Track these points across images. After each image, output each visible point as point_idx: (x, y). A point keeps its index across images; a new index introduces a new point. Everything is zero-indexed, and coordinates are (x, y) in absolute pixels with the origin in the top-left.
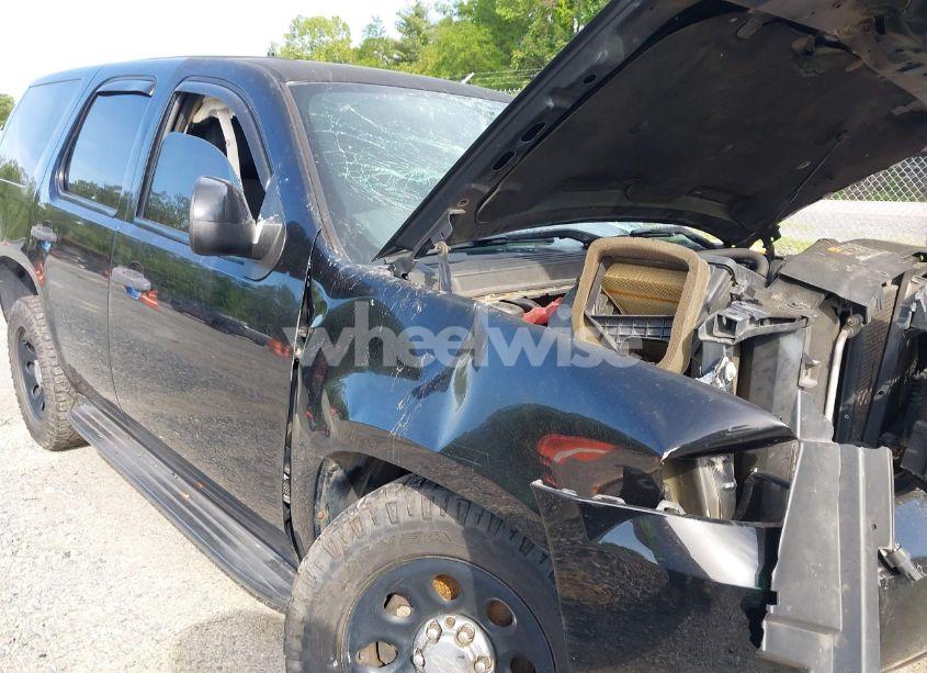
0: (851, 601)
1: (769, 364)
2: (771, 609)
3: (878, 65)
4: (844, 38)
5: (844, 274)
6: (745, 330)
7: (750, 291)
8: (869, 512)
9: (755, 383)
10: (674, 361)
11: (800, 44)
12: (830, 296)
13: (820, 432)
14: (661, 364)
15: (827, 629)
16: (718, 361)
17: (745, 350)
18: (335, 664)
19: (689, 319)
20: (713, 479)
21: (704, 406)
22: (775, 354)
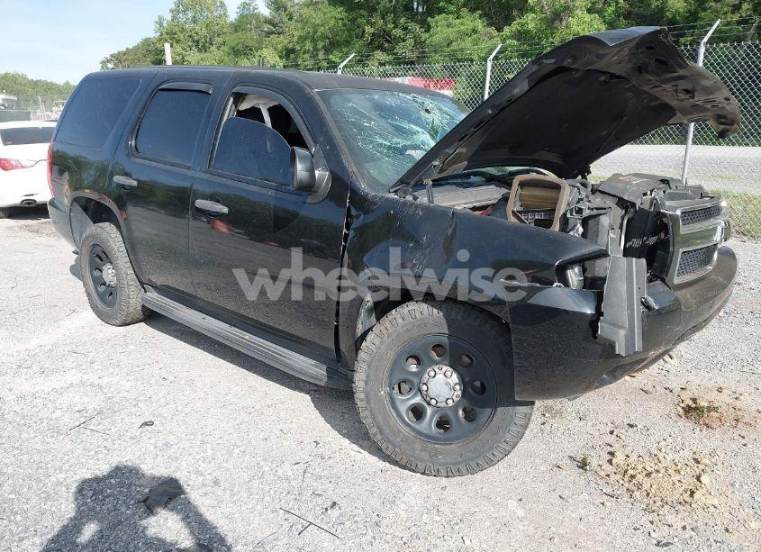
0: (631, 317)
1: (595, 228)
2: (602, 318)
3: (639, 85)
4: (624, 74)
5: (626, 189)
6: (586, 213)
7: (587, 197)
8: (637, 283)
9: (589, 234)
10: (556, 227)
11: (603, 78)
12: (620, 199)
13: (618, 253)
14: (551, 229)
15: (622, 327)
16: (576, 226)
17: (585, 222)
18: (382, 393)
19: (562, 209)
20: (574, 275)
21: (572, 244)
22: (598, 224)
